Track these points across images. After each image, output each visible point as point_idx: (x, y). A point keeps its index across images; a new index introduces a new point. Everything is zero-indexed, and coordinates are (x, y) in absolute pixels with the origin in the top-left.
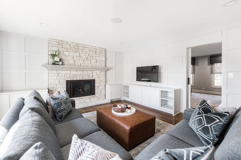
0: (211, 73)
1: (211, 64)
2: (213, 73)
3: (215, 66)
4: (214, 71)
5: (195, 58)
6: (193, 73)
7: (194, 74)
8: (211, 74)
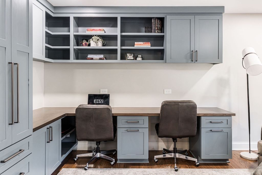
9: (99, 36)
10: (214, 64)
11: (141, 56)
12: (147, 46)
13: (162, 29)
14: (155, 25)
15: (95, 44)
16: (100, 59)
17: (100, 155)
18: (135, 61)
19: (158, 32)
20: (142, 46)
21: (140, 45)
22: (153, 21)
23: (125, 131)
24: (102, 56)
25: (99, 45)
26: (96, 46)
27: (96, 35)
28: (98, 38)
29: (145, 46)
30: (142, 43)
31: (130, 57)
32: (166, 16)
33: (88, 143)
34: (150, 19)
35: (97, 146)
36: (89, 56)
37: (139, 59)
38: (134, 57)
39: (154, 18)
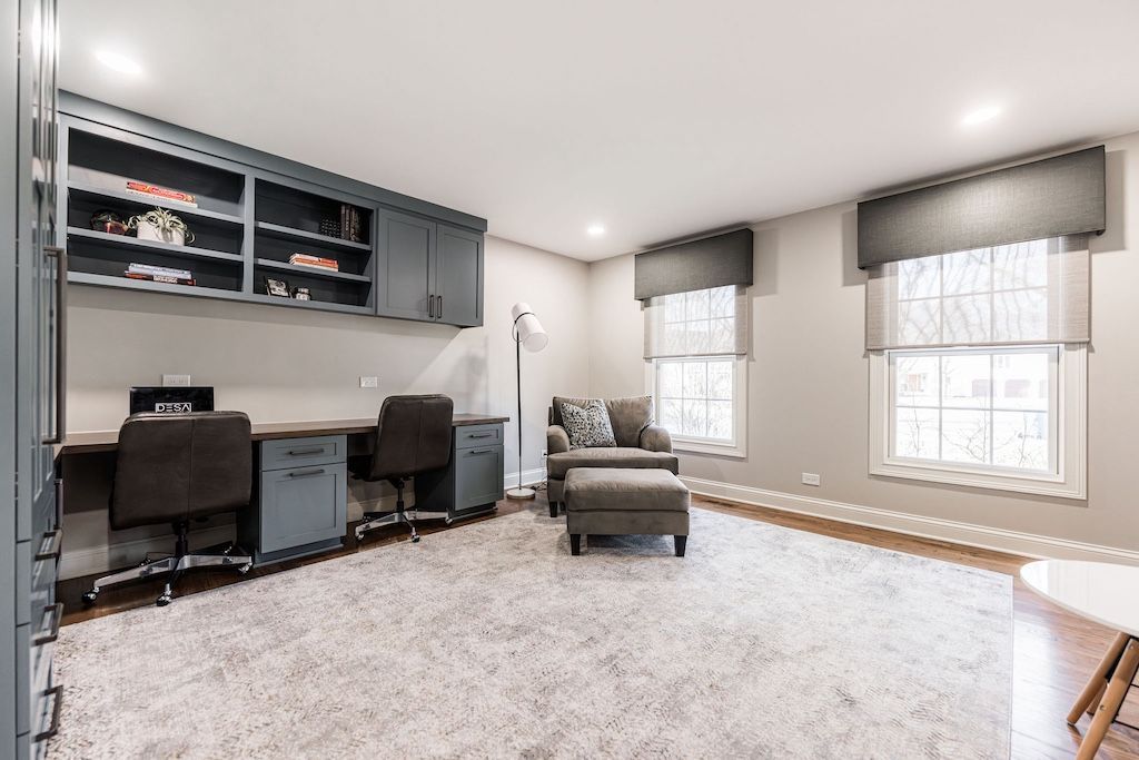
0: (869, 351)
1: (865, 274)
2: (879, 351)
3: (902, 280)
4: (887, 332)
5: (754, 230)
6: (740, 355)
7: (744, 361)
8: (866, 356)
9: (174, 212)
10: (462, 327)
11: (306, 291)
12: (329, 268)
13: (364, 234)
14: (350, 222)
15: (160, 235)
16: (181, 282)
17: (192, 560)
18: (291, 301)
19: (355, 241)
20: (316, 267)
21: (311, 262)
22: (343, 212)
23: (284, 476)
24: (187, 275)
25: (177, 241)
26: (162, 241)
27: (165, 209)
28: (174, 218)
29: (325, 268)
30: (316, 259)
31: (277, 288)
32: (378, 210)
33: (110, 549)
34: (339, 204)
35: (180, 538)
36: (135, 268)
37: (302, 297)
38: (287, 290)
39: (346, 204)
